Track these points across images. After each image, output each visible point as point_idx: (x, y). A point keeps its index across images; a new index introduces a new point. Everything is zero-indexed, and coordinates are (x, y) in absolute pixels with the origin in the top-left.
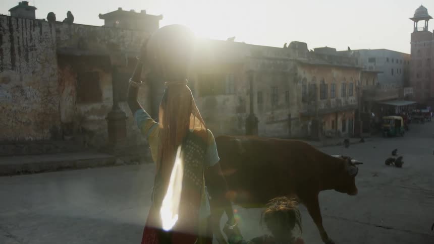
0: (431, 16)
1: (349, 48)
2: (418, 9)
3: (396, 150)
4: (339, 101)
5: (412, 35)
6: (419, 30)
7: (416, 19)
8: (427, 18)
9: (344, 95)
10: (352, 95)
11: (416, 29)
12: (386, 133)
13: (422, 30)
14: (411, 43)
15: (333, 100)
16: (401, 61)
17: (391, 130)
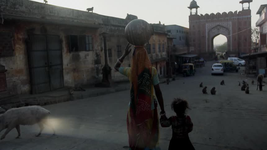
0: (199, 6)
1: (160, 22)
2: (192, 2)
3: (202, 83)
4: (157, 55)
5: (189, 17)
6: (193, 14)
7: (191, 8)
8: (197, 7)
9: (160, 51)
10: (164, 51)
11: (191, 13)
12: (185, 74)
13: (194, 14)
14: (189, 22)
15: (154, 54)
16: (184, 32)
17: (188, 72)
